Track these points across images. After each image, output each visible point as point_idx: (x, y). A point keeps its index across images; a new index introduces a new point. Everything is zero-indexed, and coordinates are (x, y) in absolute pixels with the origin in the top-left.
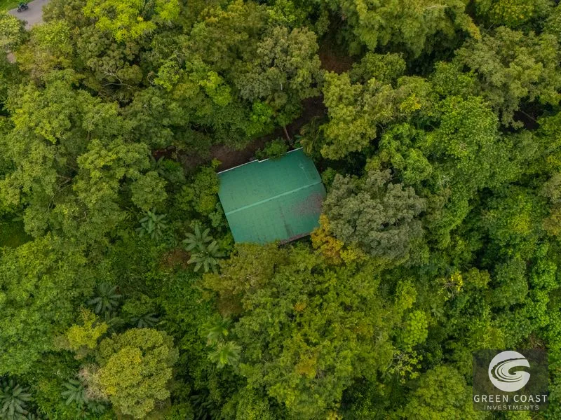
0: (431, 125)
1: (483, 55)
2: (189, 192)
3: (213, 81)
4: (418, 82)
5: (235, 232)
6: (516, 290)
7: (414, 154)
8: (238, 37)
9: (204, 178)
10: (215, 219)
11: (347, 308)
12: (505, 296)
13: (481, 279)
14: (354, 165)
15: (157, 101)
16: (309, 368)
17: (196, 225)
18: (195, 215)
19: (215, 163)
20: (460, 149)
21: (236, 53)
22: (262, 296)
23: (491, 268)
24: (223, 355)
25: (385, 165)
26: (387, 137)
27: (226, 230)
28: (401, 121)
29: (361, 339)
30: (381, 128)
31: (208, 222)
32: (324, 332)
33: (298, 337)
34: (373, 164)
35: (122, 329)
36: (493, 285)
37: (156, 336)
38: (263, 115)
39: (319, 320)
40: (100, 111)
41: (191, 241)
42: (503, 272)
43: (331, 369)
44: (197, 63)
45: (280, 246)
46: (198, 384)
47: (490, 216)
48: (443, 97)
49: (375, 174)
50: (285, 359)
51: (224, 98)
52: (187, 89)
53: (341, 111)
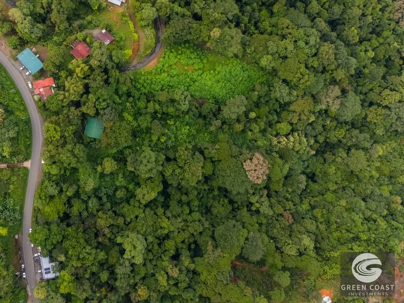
0: (99, 98)
1: (93, 85)
2: (85, 141)
3: (71, 127)
4: (91, 96)
5: (97, 138)
6: (137, 94)
7: (102, 104)
8: (67, 120)
9: (84, 138)
10: (92, 140)
11: (119, 129)
12: (137, 97)
13: (131, 99)
14: (97, 114)
15: (70, 138)
16: (123, 139)
17: (91, 143)
18: (89, 143)
19: (82, 134)
20: (105, 97)
21: (69, 122)
22: (110, 140)
23: (131, 96)
24: (114, 150)
25: (101, 109)
26: (97, 107)
27: (95, 139)
28: (95, 103)
29: (125, 129)
30: (95, 107)
31: (92, 141)
32: (120, 134)
33: (118, 138)
34: (99, 111)
35: (101, 164)
36: (134, 97)
37: (106, 159)
38: (80, 122)
39: (118, 134)
40: (69, 147)
41: (93, 146)
42: (132, 94)
43: (125, 137)
44: (67, 128)
45: (104, 132)
46: (119, 159)
47: (120, 93)
48: (95, 94)
49: (102, 112)
50: (120, 142)
51: (74, 127)
52: (70, 132)
53: (88, 112)
